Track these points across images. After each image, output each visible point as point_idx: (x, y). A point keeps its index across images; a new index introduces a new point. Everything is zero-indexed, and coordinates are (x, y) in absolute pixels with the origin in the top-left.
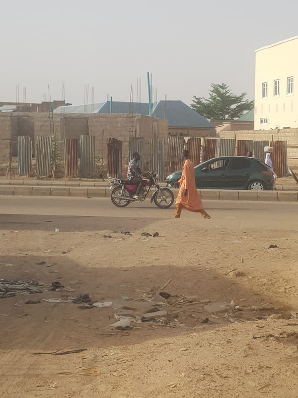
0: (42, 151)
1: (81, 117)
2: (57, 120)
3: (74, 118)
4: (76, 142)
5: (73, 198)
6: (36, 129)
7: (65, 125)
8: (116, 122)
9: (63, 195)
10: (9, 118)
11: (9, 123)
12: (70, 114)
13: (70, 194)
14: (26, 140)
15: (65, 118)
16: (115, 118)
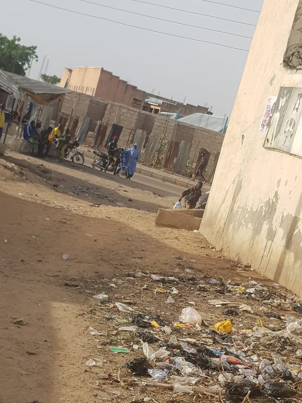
0: (151, 144)
1: (190, 127)
2: (172, 125)
3: (184, 126)
4: (177, 144)
5: (153, 179)
6: (154, 127)
7: (177, 130)
8: (215, 139)
9: (148, 175)
10: (137, 114)
11: (136, 117)
12: (183, 123)
13: (152, 176)
14: (143, 133)
15: (179, 125)
16: (216, 135)
